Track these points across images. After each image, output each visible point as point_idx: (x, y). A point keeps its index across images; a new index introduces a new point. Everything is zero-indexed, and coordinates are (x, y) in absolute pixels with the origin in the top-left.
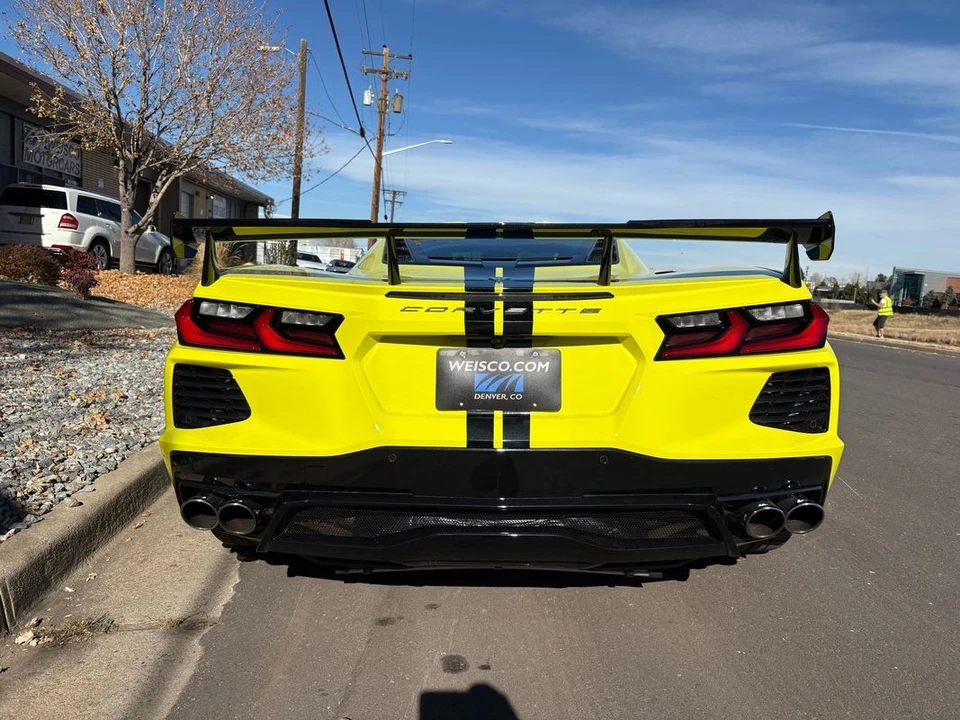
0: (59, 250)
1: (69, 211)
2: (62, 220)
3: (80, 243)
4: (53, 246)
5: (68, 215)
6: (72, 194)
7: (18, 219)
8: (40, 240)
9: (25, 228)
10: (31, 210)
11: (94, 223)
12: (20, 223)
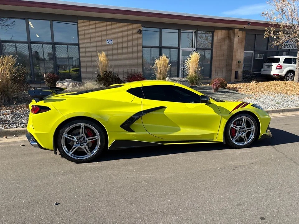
0: (275, 75)
1: (280, 64)
2: (277, 67)
3: (282, 73)
4: (274, 74)
5: (279, 65)
6: (282, 58)
7: (267, 66)
8: (270, 72)
9: (268, 69)
10: (270, 64)
11: (289, 66)
12: (267, 68)
